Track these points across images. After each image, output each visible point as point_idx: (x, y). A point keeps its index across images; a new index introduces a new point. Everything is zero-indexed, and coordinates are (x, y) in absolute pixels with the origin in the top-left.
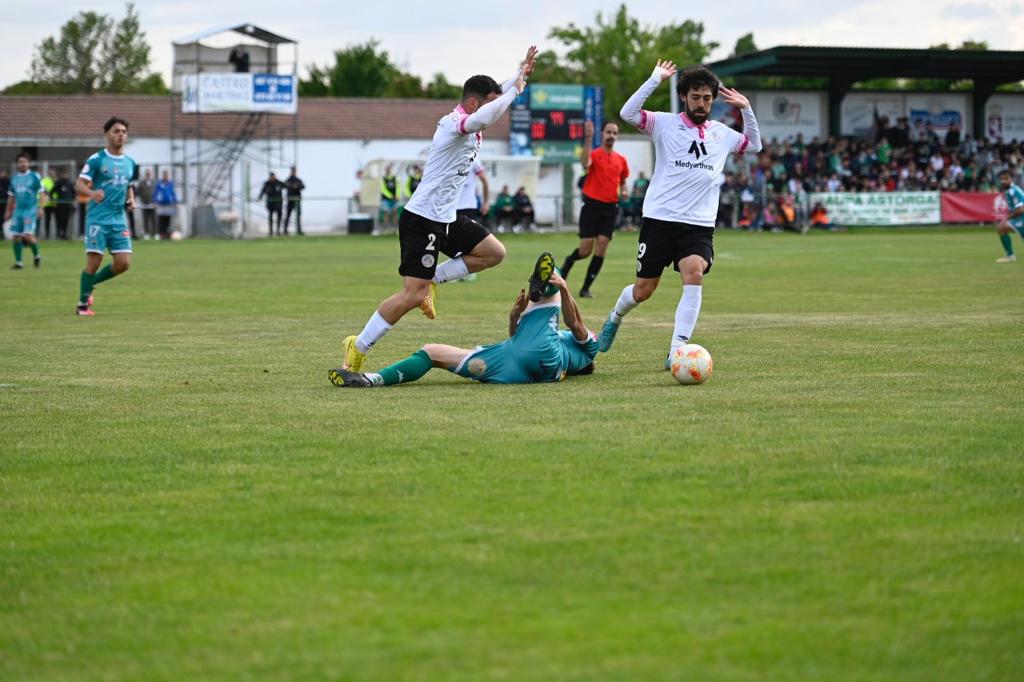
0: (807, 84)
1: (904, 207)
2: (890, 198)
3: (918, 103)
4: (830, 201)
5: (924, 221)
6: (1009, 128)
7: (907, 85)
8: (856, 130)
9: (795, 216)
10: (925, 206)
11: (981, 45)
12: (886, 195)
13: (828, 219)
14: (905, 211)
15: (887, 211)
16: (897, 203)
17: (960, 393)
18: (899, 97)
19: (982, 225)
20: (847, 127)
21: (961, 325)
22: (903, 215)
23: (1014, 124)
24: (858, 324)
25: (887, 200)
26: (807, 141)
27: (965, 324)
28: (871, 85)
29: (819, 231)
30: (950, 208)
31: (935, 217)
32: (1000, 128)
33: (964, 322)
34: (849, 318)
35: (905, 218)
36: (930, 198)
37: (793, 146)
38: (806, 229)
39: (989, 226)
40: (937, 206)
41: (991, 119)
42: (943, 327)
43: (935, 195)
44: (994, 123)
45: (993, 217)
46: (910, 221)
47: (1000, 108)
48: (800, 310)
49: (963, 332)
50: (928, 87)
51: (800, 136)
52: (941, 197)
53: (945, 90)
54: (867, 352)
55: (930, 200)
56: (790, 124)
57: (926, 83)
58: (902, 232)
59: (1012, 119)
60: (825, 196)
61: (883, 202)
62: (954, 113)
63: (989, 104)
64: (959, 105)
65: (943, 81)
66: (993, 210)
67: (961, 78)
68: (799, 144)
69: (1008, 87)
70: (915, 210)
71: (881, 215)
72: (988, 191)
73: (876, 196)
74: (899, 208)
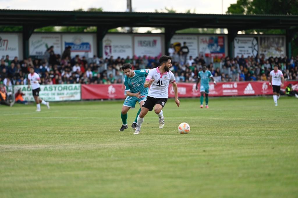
0: (10, 30)
1: (62, 92)
2: (55, 87)
3: (69, 39)
4: (24, 89)
5: (72, 99)
6: (115, 51)
7: (62, 29)
8: (37, 53)
9: (6, 98)
10: (73, 91)
11: (99, 9)
12: (54, 86)
13: (24, 98)
14: (63, 94)
15: (54, 94)
16: (59, 90)
17: (113, 181)
18: (59, 36)
19: (102, 100)
20: (32, 51)
21: (104, 148)
22: (62, 96)
23: (117, 49)
24: (51, 149)
25: (54, 89)
26: (11, 59)
27: (107, 148)
28: (43, 29)
29: (19, 105)
30: (85, 92)
31: (78, 97)
32: (110, 51)
33: (106, 147)
34: (46, 146)
35: (63, 97)
36: (76, 87)
37: (5, 61)
38: (12, 104)
39: (106, 101)
40: (79, 91)
41: (106, 47)
42: (96, 149)
43: (78, 85)
44: (107, 49)
45: (108, 97)
46: (65, 99)
47: (110, 41)
48: (19, 143)
49: (107, 152)
50: (72, 31)
51: (7, 56)
52: (81, 87)
53: (82, 32)
54: (60, 162)
55: (76, 88)
56: (3, 50)
57: (72, 28)
58: (61, 105)
59: (117, 46)
60: (22, 87)
61: (52, 90)
62: (87, 44)
63: (105, 38)
64: (90, 40)
65: (80, 27)
66: (108, 93)
67: (89, 26)
68: (7, 60)
69: (113, 30)
70: (68, 93)
71: (50, 96)
72: (106, 83)
73: (48, 86)
74: (59, 92)
